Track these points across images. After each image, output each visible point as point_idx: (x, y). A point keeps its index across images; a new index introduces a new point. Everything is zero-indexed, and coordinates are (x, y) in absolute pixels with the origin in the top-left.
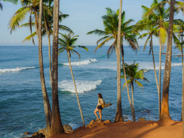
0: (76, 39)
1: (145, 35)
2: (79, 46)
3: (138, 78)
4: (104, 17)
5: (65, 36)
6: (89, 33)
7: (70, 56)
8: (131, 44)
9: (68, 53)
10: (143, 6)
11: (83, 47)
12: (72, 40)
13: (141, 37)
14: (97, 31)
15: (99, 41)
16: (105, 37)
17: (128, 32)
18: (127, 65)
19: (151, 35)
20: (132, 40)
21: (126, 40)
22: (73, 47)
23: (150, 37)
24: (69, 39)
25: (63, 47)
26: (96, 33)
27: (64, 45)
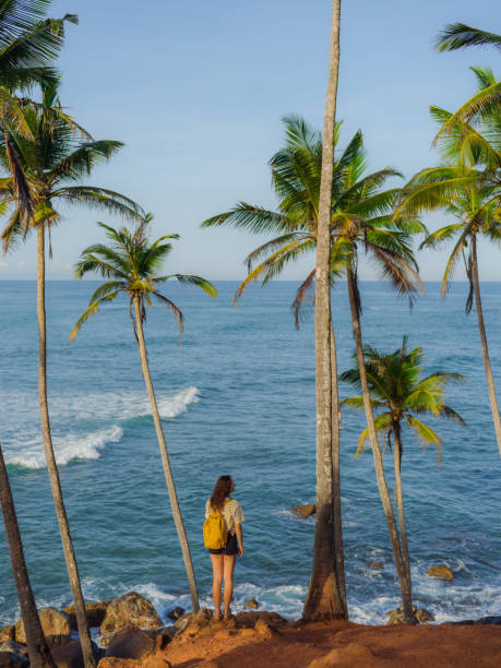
0: (164, 249)
1: (448, 231)
2: (180, 278)
3: (421, 410)
4: (279, 159)
5: (121, 237)
6: (211, 222)
7: (143, 316)
8: (388, 268)
9: (136, 305)
10: (435, 111)
11: (198, 281)
12: (149, 251)
13: (430, 241)
14: (248, 213)
15: (254, 254)
16: (280, 240)
17: (379, 219)
18: (375, 356)
19: (470, 230)
20: (391, 250)
21: (371, 253)
22: (156, 280)
23: (469, 239)
24: (139, 248)
25: (113, 279)
26: (242, 222)
27: (119, 274)
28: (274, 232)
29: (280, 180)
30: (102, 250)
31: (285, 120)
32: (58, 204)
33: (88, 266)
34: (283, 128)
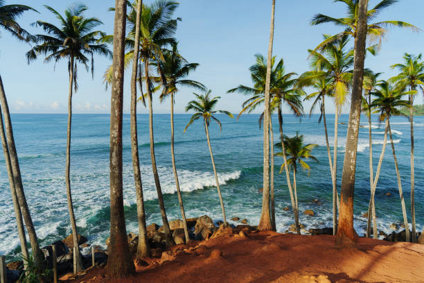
0: (214, 102)
1: (313, 95)
2: (221, 111)
3: (303, 157)
4: (253, 68)
5: (201, 98)
6: (230, 91)
7: (208, 124)
8: (292, 108)
9: (206, 121)
11: (227, 113)
12: (211, 102)
13: (308, 98)
14: (243, 88)
15: (245, 103)
16: (254, 98)
17: (289, 91)
18: (287, 138)
19: (321, 94)
20: (294, 102)
21: (286, 102)
22: (212, 112)
23: (321, 97)
24: (207, 102)
25: (198, 112)
26: (241, 91)
27: (200, 110)
28: (252, 95)
29: (254, 77)
30: (194, 102)
31: (256, 56)
32: (177, 86)
33: (190, 107)
34: (255, 58)
